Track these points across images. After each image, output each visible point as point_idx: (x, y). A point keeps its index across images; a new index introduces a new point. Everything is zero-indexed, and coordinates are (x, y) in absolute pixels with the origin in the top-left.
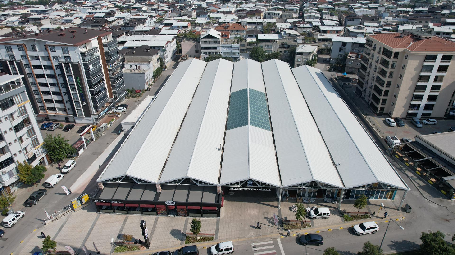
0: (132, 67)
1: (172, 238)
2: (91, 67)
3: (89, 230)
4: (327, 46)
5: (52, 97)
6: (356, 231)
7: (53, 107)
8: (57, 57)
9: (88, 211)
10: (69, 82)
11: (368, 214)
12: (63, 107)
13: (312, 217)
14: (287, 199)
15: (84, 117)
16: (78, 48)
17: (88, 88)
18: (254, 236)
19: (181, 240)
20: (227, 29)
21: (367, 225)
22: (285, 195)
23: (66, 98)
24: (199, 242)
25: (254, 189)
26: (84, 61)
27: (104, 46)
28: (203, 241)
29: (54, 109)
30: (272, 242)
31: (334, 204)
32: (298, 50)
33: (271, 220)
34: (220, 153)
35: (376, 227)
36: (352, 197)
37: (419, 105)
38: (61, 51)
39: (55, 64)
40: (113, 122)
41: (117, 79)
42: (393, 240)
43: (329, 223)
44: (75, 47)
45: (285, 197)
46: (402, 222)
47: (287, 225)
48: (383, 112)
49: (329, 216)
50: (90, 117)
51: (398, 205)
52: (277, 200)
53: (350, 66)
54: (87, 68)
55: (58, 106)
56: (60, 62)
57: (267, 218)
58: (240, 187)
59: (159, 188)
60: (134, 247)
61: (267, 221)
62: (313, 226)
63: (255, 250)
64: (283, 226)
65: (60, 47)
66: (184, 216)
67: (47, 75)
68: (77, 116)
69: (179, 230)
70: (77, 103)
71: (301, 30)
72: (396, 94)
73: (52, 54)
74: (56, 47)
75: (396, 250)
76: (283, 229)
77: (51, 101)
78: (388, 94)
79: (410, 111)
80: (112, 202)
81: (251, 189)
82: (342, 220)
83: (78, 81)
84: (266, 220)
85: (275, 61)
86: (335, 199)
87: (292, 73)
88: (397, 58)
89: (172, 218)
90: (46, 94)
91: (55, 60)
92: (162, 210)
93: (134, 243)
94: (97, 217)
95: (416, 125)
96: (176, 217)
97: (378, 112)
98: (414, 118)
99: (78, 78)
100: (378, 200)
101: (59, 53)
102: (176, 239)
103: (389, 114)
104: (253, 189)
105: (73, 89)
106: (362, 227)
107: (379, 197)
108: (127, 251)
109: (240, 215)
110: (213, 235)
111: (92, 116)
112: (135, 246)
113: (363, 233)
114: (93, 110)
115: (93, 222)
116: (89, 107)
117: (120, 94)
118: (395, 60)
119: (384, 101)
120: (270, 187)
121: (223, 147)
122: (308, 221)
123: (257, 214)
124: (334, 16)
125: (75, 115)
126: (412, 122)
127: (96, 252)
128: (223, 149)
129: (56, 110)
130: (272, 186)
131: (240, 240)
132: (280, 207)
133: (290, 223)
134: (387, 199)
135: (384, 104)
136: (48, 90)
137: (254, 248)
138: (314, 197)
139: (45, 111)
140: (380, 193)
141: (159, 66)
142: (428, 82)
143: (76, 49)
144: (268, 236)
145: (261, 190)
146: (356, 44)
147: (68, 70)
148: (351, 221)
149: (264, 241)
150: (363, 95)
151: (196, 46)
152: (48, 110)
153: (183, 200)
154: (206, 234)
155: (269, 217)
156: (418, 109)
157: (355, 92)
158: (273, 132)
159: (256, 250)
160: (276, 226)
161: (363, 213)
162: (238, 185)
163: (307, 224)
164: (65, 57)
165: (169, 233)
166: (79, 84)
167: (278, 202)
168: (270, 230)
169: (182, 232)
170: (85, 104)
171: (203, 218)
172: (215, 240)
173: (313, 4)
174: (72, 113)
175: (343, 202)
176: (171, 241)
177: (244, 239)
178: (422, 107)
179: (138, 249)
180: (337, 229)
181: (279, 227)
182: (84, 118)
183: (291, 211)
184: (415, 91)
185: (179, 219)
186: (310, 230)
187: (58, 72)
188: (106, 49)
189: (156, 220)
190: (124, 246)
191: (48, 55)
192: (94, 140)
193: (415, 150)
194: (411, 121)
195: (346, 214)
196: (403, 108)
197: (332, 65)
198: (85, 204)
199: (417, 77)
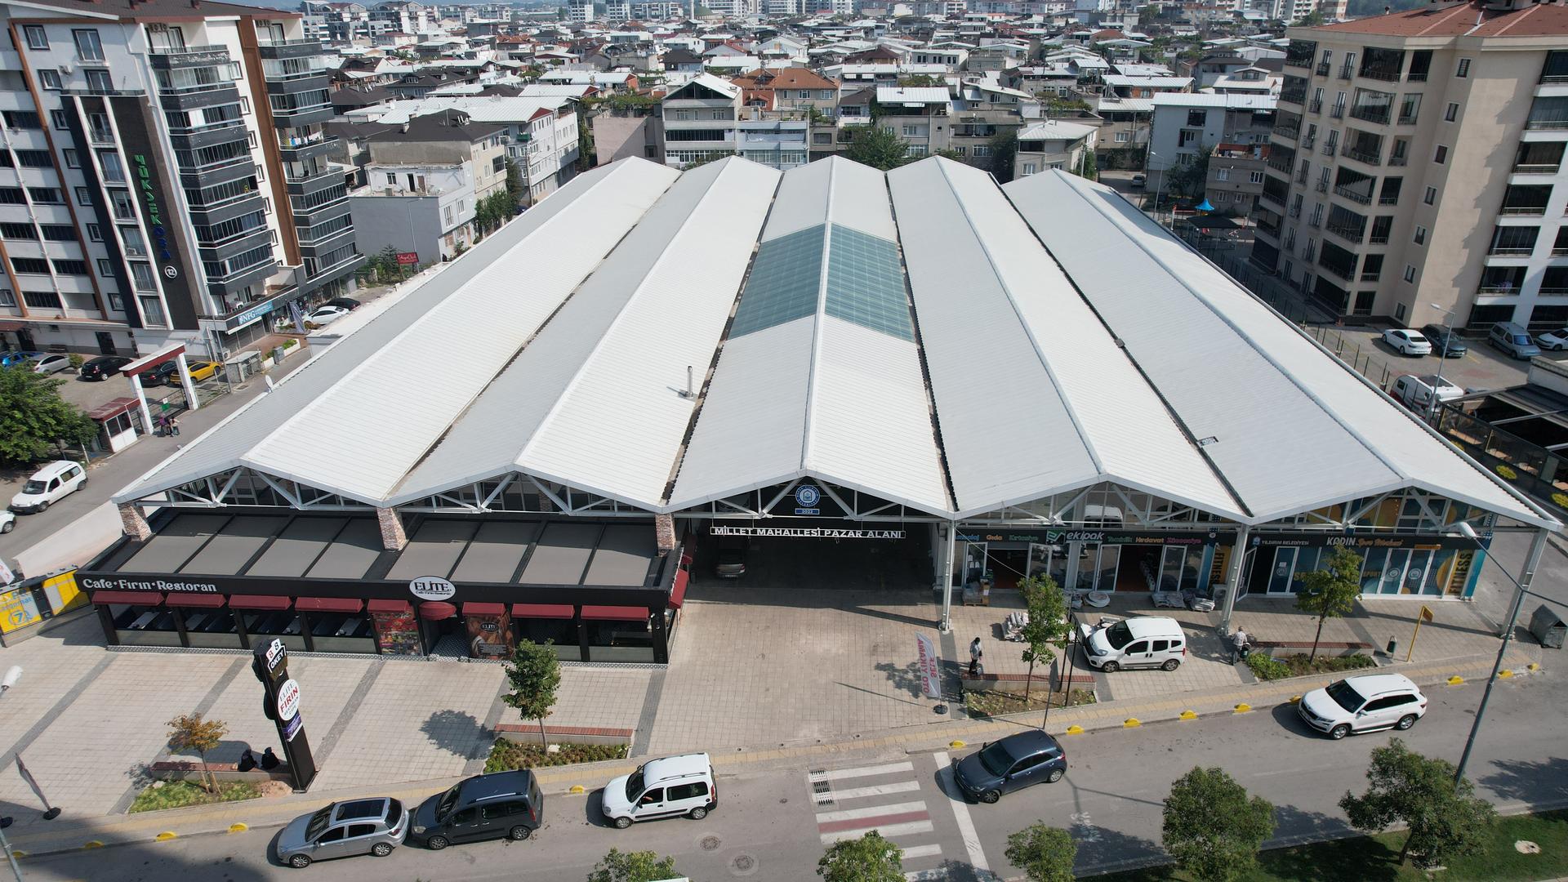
0: (395, 183)
1: (428, 748)
2: (197, 118)
3: (40, 717)
4: (1134, 137)
5: (42, 249)
6: (1314, 716)
7: (49, 289)
8: (55, 72)
9: (65, 643)
10: (106, 179)
11: (1362, 651)
12: (89, 290)
13: (1101, 661)
14: (981, 590)
15: (171, 326)
16: (136, 34)
17: (186, 206)
18: (824, 741)
19: (468, 759)
20: (767, 86)
21: (1367, 685)
22: (975, 576)
23: (97, 251)
24: (555, 764)
25: (827, 532)
26: (168, 89)
27: (264, 56)
28: (574, 762)
29: (49, 300)
30: (908, 766)
31: (1203, 613)
32: (1025, 135)
33: (906, 676)
34: (690, 406)
35: (1411, 698)
36: (1280, 585)
37: (1522, 271)
38: (72, 45)
39: (49, 102)
40: (287, 352)
41: (321, 198)
42: (1505, 759)
43: (1182, 689)
44: (125, 28)
45: (974, 585)
46: (1531, 685)
47: (983, 694)
48: (1369, 313)
49: (1179, 656)
50: (196, 327)
51: (1499, 618)
52: (938, 598)
53: (1225, 187)
54: (178, 119)
55: (66, 285)
56: (68, 91)
57: (889, 669)
58: (763, 523)
59: (391, 527)
60: (236, 787)
61: (888, 678)
62: (1108, 697)
63: (821, 803)
64: (961, 701)
65: (66, 31)
66: (500, 656)
67: (20, 153)
68: (141, 326)
69: (468, 715)
70: (141, 266)
71: (1034, 88)
72: (1422, 228)
73: (36, 61)
74: (48, 29)
75: (1526, 799)
76: (962, 710)
77: (37, 266)
78: (1387, 235)
79: (1484, 300)
80: (169, 586)
81: (815, 533)
82: (1241, 675)
83: (142, 175)
84: (884, 674)
85: (938, 162)
86: (1202, 592)
87: (1005, 194)
88: (1424, 78)
89: (446, 665)
90: (18, 237)
91: (47, 87)
92: (398, 628)
93: (235, 766)
94: (100, 663)
95: (1514, 351)
96: (465, 665)
97: (1350, 310)
98: (1503, 325)
99: (141, 159)
100: (1401, 597)
101: (61, 53)
102: (444, 752)
103: (1397, 316)
104: (822, 533)
105: (125, 209)
106: (1346, 696)
107: (1402, 583)
108: (197, 803)
109: (763, 656)
110: (625, 733)
111: (201, 323)
112: (240, 782)
113: (1348, 726)
114: (205, 298)
115: (72, 686)
116: (191, 285)
117: (329, 259)
118: (1417, 87)
119: (1374, 265)
120: (903, 519)
121: (704, 390)
122: (1082, 679)
123: (841, 651)
124: (1152, 62)
125: (134, 321)
126: (1494, 340)
127: (40, 812)
128: (703, 395)
129: (59, 305)
130: (910, 512)
131: (752, 757)
132: (951, 625)
133: (998, 686)
134: (1439, 593)
135: (1375, 279)
136: (25, 220)
137: (818, 791)
138: (1105, 584)
139: (16, 311)
140: (1408, 563)
141: (502, 187)
142: (1555, 170)
143: (130, 37)
144: (889, 740)
145: (859, 535)
146: (1242, 116)
147: (101, 127)
148: (1284, 680)
149: (873, 761)
150: (1281, 266)
151: (646, 128)
152: (29, 305)
153: (500, 575)
154: (592, 731)
155: (900, 663)
156: (1516, 291)
157: (1251, 260)
158: (922, 345)
159: (830, 802)
160: (929, 698)
161: (1339, 645)
162: (754, 513)
163: (1076, 692)
164: (89, 73)
165: (420, 725)
166: (146, 185)
167: (940, 607)
168: (901, 714)
169: (480, 722)
170: (172, 271)
171: (589, 669)
172: (632, 756)
173: (1078, 37)
174: (122, 315)
175: (1237, 607)
176: (423, 760)
177: (774, 755)
178: (1532, 279)
179: (255, 793)
180: (1223, 713)
181: (946, 704)
182: (169, 331)
183: (1002, 638)
184: (1502, 212)
185: (477, 670)
186: (1092, 715)
187: (62, 140)
188: (271, 70)
189: (371, 677)
190: (190, 785)
191: (19, 68)
192: (195, 406)
193: (1536, 414)
194: (1490, 338)
195: (1257, 650)
196: (1454, 286)
197: (1151, 196)
198: (61, 614)
199: (1511, 153)
